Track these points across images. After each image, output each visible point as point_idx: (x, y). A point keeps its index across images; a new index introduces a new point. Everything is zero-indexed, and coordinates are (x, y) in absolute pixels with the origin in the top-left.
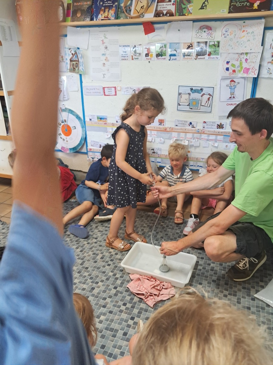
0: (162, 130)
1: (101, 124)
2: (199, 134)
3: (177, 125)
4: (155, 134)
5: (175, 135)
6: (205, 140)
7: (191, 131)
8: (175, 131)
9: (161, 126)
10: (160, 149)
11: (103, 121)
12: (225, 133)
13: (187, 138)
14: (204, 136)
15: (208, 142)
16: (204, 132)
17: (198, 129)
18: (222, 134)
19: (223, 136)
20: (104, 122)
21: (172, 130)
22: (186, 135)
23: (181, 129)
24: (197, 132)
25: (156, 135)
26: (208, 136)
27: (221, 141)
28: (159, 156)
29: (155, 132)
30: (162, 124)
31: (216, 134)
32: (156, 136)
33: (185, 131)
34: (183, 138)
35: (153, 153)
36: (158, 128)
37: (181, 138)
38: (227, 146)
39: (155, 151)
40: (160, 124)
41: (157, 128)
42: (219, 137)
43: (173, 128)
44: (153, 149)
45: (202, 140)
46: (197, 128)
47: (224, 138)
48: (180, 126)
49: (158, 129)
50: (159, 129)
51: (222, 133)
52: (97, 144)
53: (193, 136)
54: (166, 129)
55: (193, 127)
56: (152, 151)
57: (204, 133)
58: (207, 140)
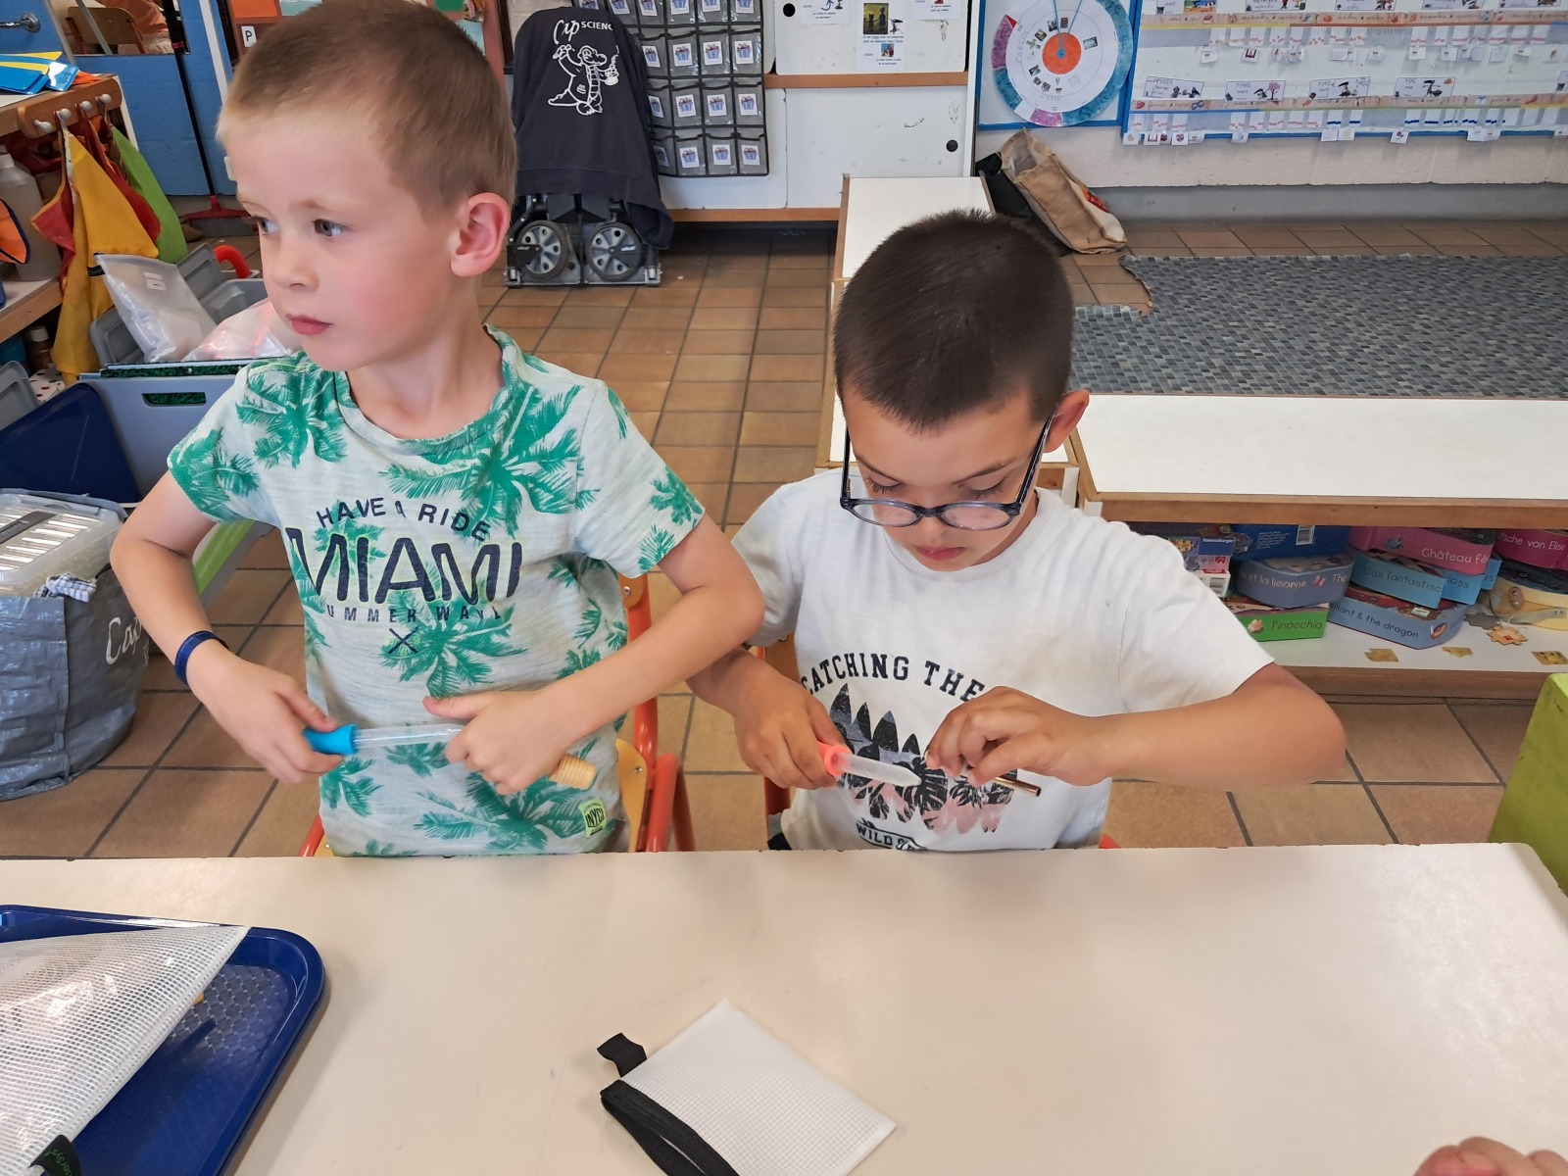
0: (1384, 22)
1: (1193, 19)
2: (1487, 26)
3: (1427, 6)
4: (1359, 38)
5: (1419, 32)
6: (1499, 42)
7: (1466, 20)
8: (1424, 21)
9: (1383, 11)
10: (1367, 79)
11: (1202, 11)
12: (1557, 14)
13: (1455, 40)
14: (1499, 31)
15: (1505, 46)
16: (1500, 19)
17: (1487, 12)
18: (1549, 19)
19: (1548, 27)
20: (1206, 14)
21: (1413, 20)
22: (1451, 32)
23: (1440, 16)
24: (1482, 21)
25: (1364, 39)
26: (1511, 30)
27: (1540, 39)
28: (1358, 104)
29: (1362, 32)
30: (1387, 5)
31: (1531, 20)
32: (1363, 43)
33: (1451, 21)
34: (1443, 41)
35: (1343, 94)
36: (1373, 18)
37: (1436, 41)
38: (1554, 53)
39: (1351, 88)
40: (1379, 7)
41: (1369, 18)
42: (1541, 31)
43: (1414, 16)
44: (1347, 83)
45: (1491, 42)
46: (1485, 8)
47: (1550, 31)
48: (1438, 8)
49: (1372, 22)
50: (1375, 22)
51: (1548, 16)
52: (1166, 88)
53: (1472, 31)
54: (1395, 20)
55: (1474, 7)
56: (1343, 89)
57: (1500, 21)
58: (1506, 41)
